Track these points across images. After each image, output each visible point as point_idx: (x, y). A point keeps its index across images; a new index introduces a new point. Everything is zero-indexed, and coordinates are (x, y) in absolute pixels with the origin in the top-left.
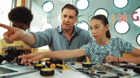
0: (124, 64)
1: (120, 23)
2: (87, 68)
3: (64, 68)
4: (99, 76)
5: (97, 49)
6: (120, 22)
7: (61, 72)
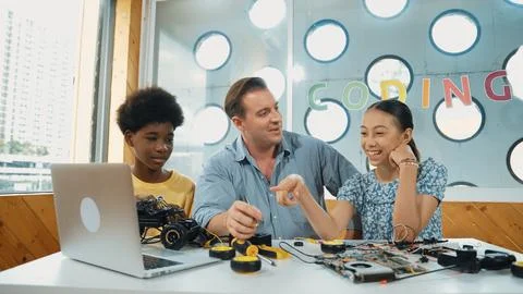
0: (427, 247)
1: (450, 109)
2: (332, 256)
3: (279, 255)
4: (354, 271)
5: (374, 190)
6: (449, 105)
7: (273, 264)
